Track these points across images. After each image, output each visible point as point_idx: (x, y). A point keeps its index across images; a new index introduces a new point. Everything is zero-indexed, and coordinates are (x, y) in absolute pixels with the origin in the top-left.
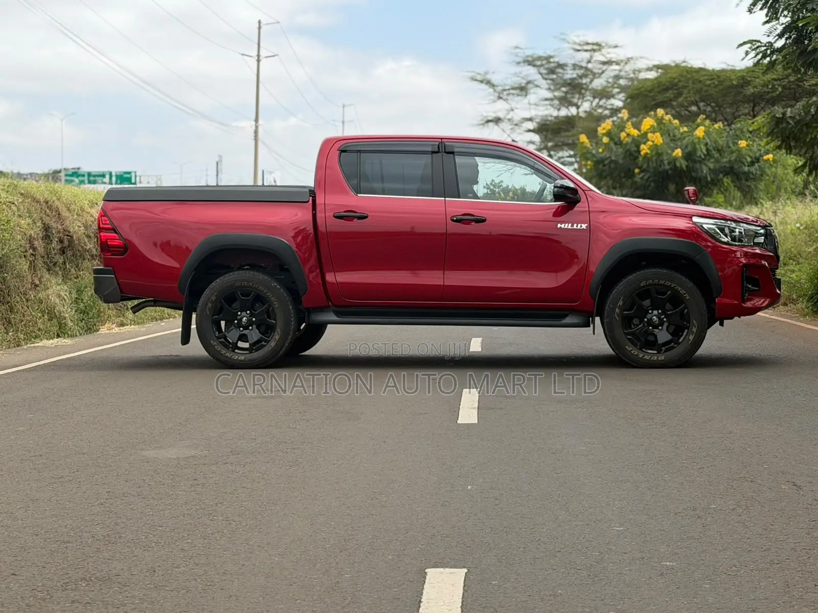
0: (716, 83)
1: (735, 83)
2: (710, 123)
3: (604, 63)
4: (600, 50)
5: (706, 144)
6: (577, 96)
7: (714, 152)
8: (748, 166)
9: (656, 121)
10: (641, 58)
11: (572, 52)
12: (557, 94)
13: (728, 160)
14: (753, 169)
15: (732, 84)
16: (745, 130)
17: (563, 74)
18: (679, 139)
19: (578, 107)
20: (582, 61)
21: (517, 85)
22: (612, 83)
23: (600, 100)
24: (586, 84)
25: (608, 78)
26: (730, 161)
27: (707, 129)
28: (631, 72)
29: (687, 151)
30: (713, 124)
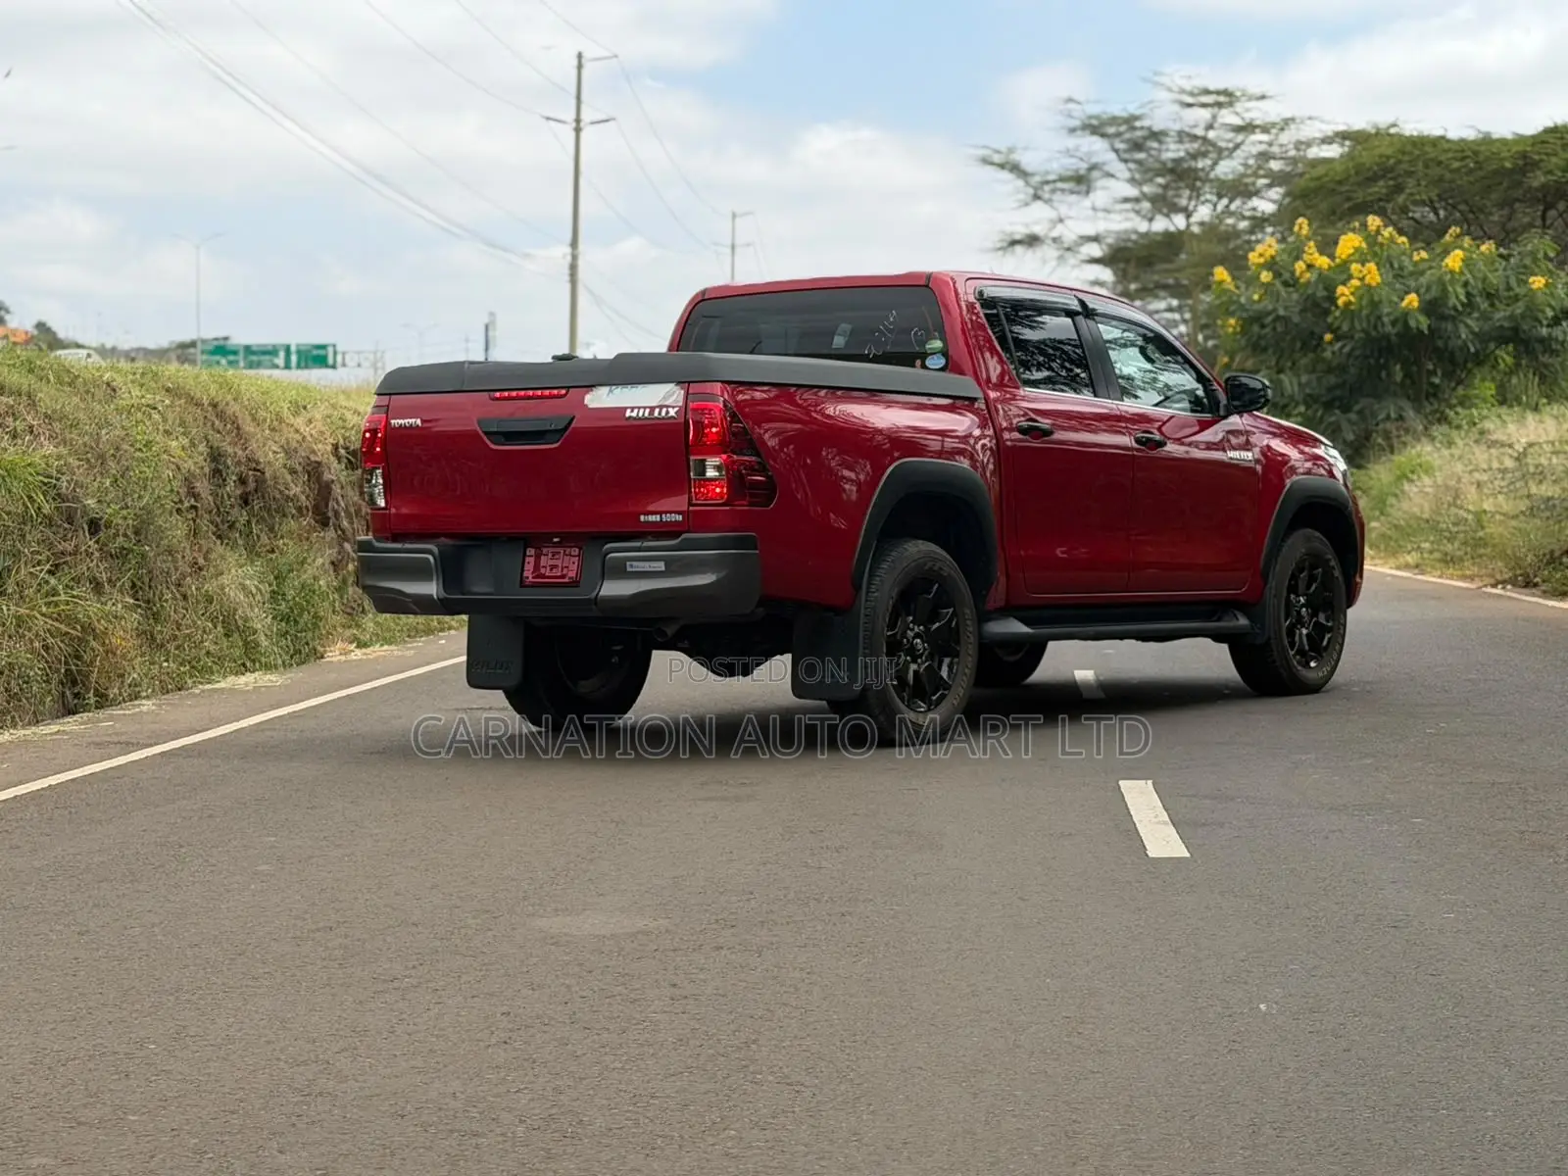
0: (1472, 165)
1: (1508, 165)
2: (1471, 242)
3: (1239, 129)
4: (1231, 104)
5: (1466, 284)
6: (1187, 192)
7: (1478, 299)
8: (1548, 326)
9: (1366, 239)
10: (1310, 118)
11: (1176, 108)
12: (1146, 189)
13: (1508, 314)
14: (1557, 332)
15: (1503, 167)
16: (1540, 255)
17: (1160, 151)
18: (1412, 274)
19: (1188, 216)
20: (1195, 126)
21: (1069, 173)
22: (1255, 166)
23: (1231, 201)
24: (1203, 169)
25: (1247, 158)
26: (1512, 317)
27: (1468, 254)
28: (1291, 146)
29: (1428, 297)
30: (1478, 247)
